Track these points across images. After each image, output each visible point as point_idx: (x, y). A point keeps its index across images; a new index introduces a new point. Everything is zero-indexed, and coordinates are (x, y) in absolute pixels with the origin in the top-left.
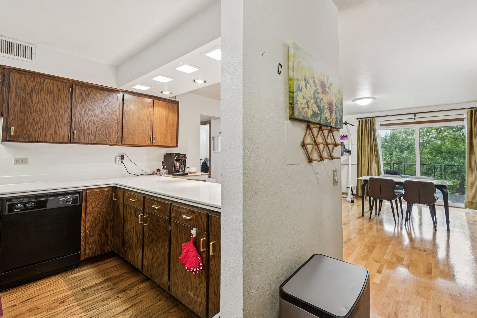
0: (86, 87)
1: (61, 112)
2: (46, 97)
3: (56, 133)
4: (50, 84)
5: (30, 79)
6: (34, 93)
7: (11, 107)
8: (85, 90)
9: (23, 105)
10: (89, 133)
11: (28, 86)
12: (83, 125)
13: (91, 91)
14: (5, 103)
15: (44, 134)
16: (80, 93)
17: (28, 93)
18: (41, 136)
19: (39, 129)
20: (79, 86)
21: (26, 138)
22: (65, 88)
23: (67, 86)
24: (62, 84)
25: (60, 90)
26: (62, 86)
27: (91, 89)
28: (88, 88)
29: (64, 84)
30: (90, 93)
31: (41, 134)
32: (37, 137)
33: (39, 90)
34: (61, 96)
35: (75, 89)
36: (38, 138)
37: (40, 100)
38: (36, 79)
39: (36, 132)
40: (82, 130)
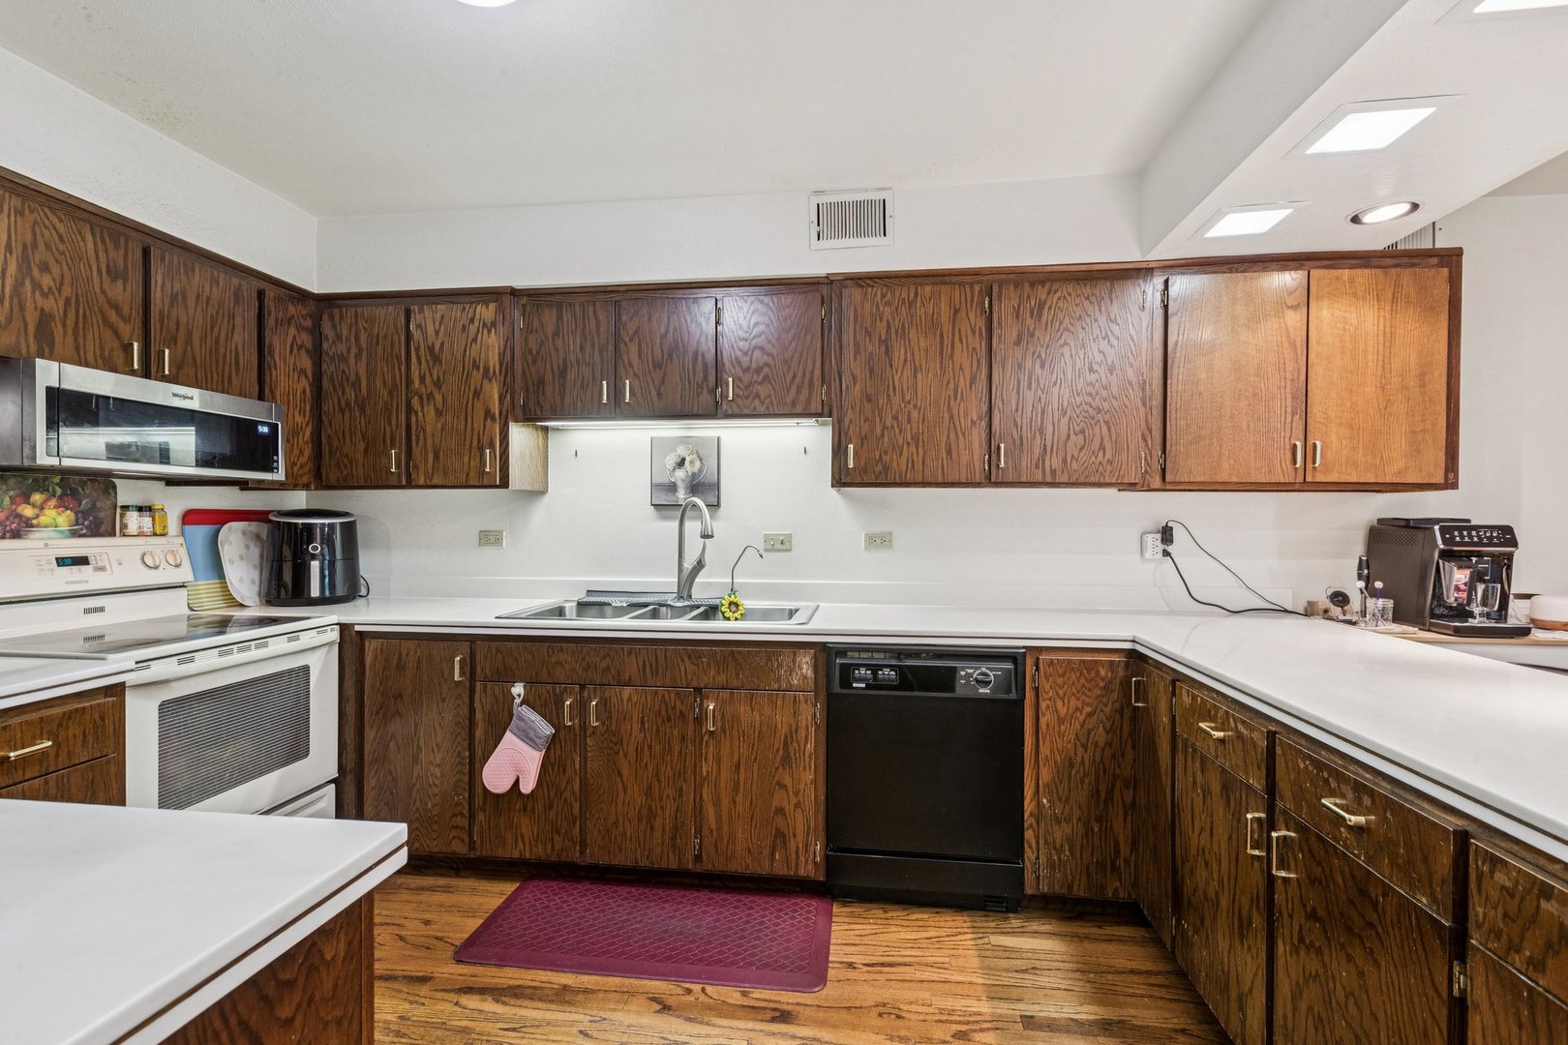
0: (1033, 284)
1: (962, 384)
2: (922, 344)
3: (949, 452)
4: (930, 299)
5: (883, 296)
6: (893, 336)
7: (847, 386)
8: (1029, 297)
9: (871, 378)
10: (1045, 445)
11: (881, 320)
12: (1024, 421)
13: (1049, 293)
14: (835, 380)
15: (920, 459)
16: (1014, 308)
17: (880, 339)
18: (913, 466)
19: (908, 444)
20: (1012, 285)
21: (880, 473)
22: (971, 305)
23: (976, 293)
24: (963, 290)
25: (956, 311)
26: (963, 299)
27: (1047, 286)
28: (1039, 286)
29: (968, 290)
30: (1045, 302)
31: (913, 460)
32: (904, 469)
33: (906, 325)
34: (960, 330)
35: (1000, 299)
36: (906, 472)
37: (908, 354)
38: (897, 294)
39: (901, 454)
40: (1021, 438)
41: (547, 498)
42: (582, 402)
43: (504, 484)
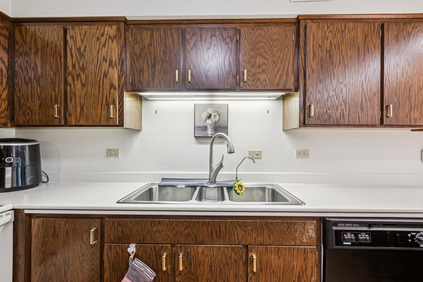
0: (405, 24)
1: (369, 74)
2: (348, 52)
3: (362, 109)
4: (353, 29)
5: (328, 27)
6: (334, 48)
7: (309, 74)
8: (403, 30)
9: (321, 70)
10: (411, 105)
11: (327, 40)
12: (401, 93)
13: (413, 28)
14: (301, 71)
15: (347, 114)
16: (395, 35)
17: (326, 50)
18: (343, 116)
19: (341, 105)
20: (394, 23)
21: (326, 119)
22: (374, 34)
23: (376, 27)
24: (369, 25)
25: (366, 36)
26: (369, 30)
27: (412, 25)
28: (408, 25)
29: (372, 26)
30: (411, 33)
31: (343, 113)
32: (339, 118)
33: (340, 43)
34: (368, 46)
35: (388, 31)
36: (340, 119)
37: (341, 58)
38: (335, 27)
39: (337, 110)
40: (399, 102)
41: (141, 133)
42: (164, 81)
43: (121, 124)
